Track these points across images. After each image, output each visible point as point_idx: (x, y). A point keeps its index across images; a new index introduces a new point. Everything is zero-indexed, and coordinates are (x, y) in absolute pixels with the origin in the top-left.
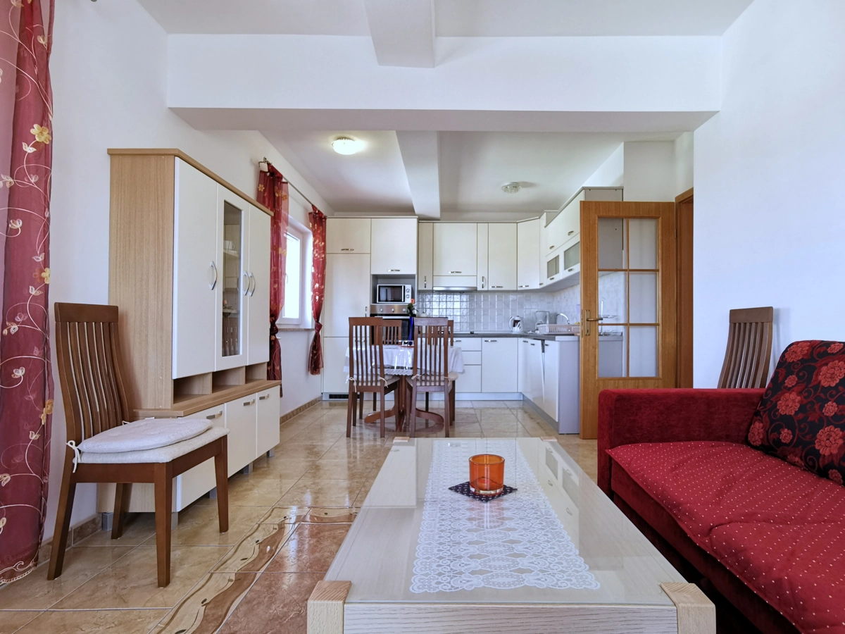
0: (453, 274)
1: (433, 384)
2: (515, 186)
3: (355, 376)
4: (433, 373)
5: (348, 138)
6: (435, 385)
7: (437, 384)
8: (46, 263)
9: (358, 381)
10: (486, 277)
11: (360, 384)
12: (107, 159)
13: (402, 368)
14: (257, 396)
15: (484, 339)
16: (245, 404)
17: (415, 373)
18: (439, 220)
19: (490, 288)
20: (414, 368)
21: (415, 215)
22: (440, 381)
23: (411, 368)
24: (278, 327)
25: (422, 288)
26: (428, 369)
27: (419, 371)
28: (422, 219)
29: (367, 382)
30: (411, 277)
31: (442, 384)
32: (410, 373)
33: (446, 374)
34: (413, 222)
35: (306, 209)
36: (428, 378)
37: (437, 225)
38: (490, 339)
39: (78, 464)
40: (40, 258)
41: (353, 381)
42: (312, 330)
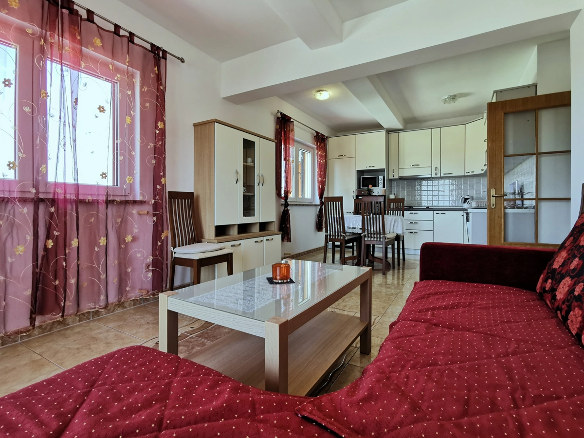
0: (413, 167)
1: (375, 239)
2: (453, 98)
3: (329, 232)
4: (375, 232)
5: (323, 90)
6: (377, 240)
7: (378, 240)
8: (164, 176)
9: (330, 235)
10: (439, 167)
11: (331, 237)
12: (193, 127)
13: (355, 228)
14: (264, 238)
15: (435, 212)
16: (256, 242)
17: (364, 231)
18: (404, 130)
19: (442, 175)
20: (363, 228)
21: (384, 129)
22: (380, 238)
23: (361, 229)
24: (289, 203)
25: (391, 177)
26: (372, 229)
27: (366, 230)
28: (389, 131)
29: (335, 236)
30: (382, 171)
31: (381, 240)
32: (360, 231)
33: (384, 233)
34: (383, 134)
35: (312, 134)
36: (372, 236)
37: (401, 134)
38: (440, 212)
39: (174, 257)
40: (162, 174)
41: (327, 235)
42: (318, 205)
